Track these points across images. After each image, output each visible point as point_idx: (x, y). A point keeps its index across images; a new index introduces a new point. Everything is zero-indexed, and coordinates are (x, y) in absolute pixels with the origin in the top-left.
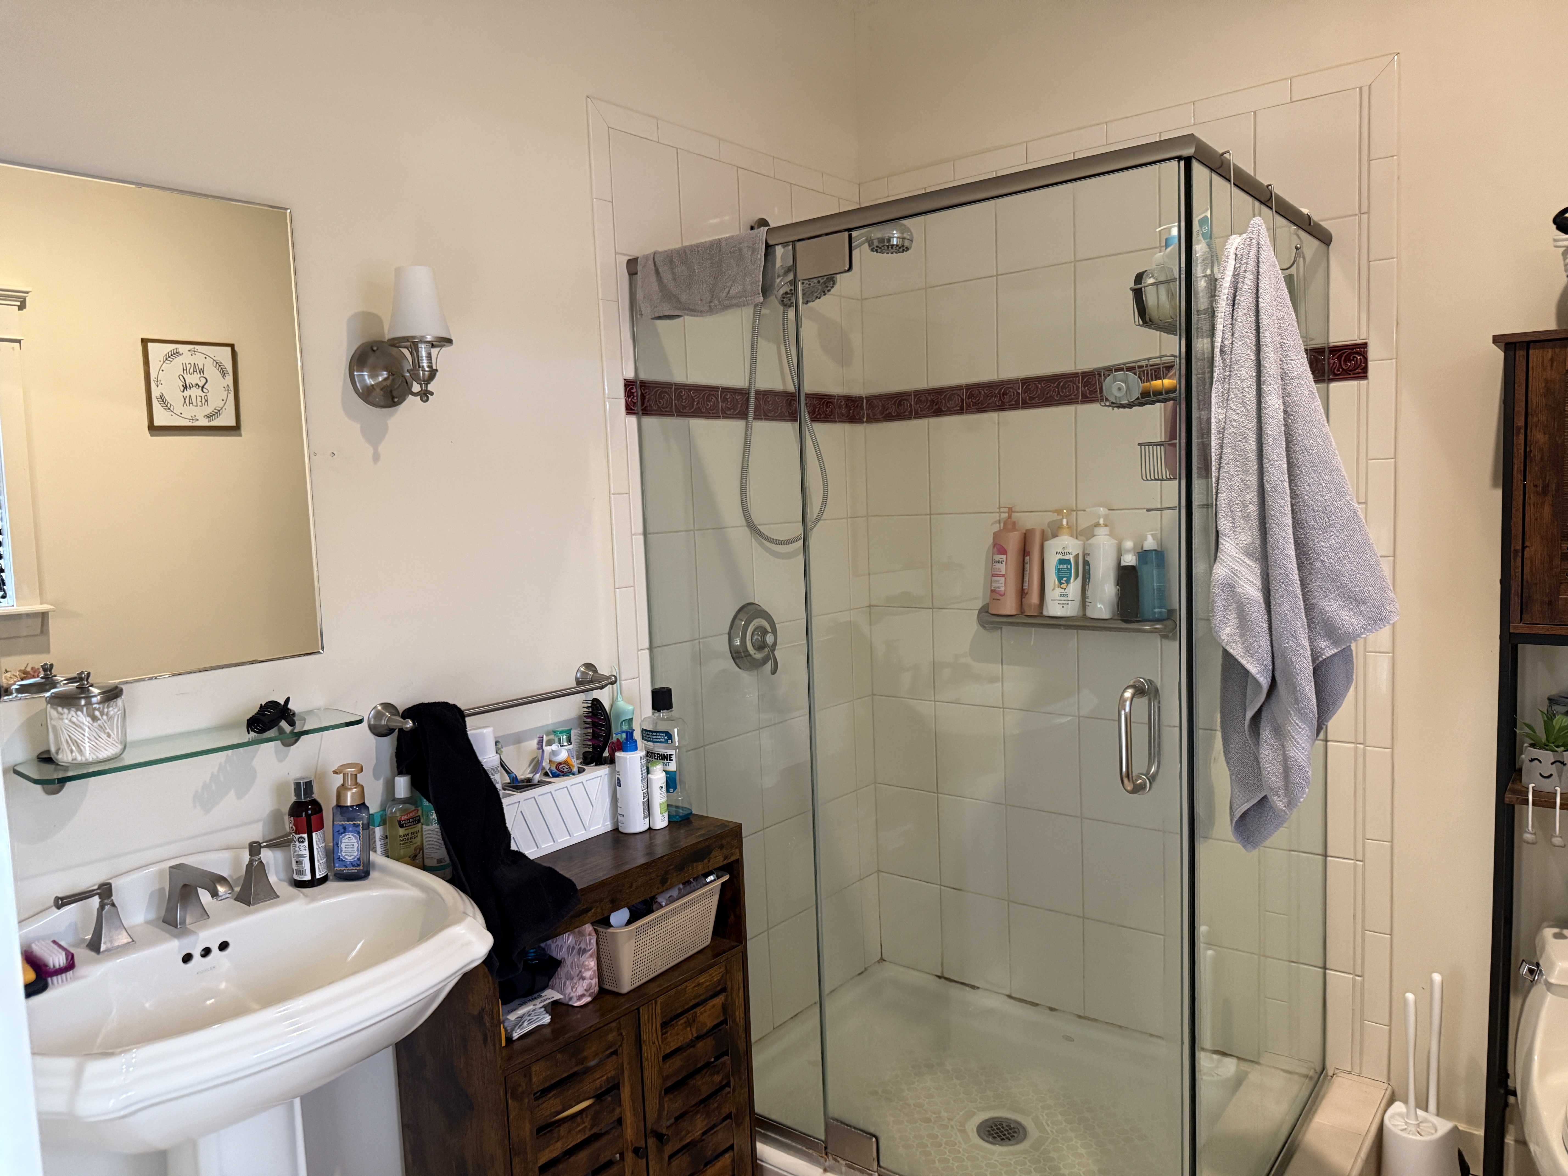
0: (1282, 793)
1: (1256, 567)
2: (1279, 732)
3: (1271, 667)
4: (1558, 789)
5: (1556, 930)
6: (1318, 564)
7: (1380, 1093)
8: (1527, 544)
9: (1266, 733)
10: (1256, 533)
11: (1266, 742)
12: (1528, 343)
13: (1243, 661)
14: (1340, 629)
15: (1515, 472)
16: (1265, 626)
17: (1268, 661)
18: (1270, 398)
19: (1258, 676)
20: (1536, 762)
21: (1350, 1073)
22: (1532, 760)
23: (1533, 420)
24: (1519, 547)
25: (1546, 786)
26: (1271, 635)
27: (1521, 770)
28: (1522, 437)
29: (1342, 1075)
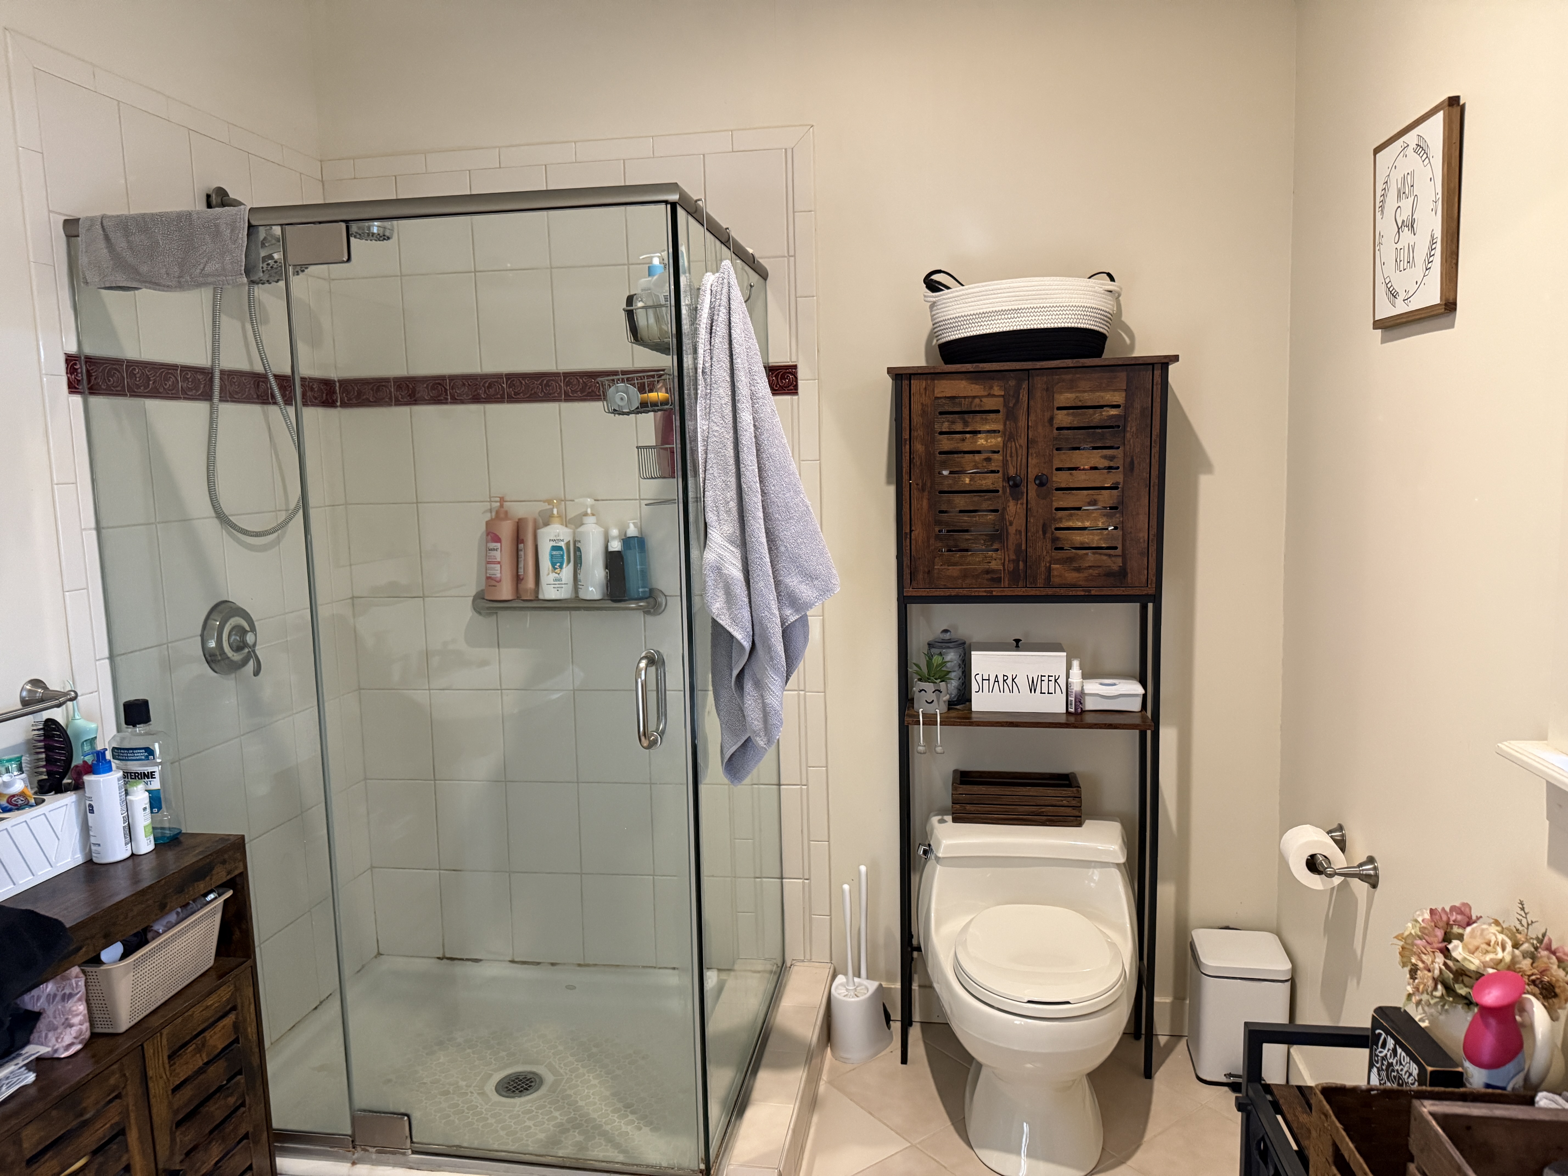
0: (762, 734)
1: (737, 552)
2: (759, 685)
3: (751, 633)
4: (938, 711)
5: (939, 817)
6: (783, 549)
7: (825, 972)
8: (913, 528)
9: (748, 686)
10: (737, 525)
11: (749, 694)
12: (911, 375)
13: (731, 630)
14: (800, 599)
15: (904, 474)
16: (746, 600)
17: (750, 629)
18: (744, 414)
19: (742, 641)
20: (923, 692)
21: (803, 961)
22: (921, 691)
23: (914, 434)
24: (908, 531)
25: (930, 709)
26: (751, 607)
27: (913, 699)
28: (908, 447)
29: (798, 964)
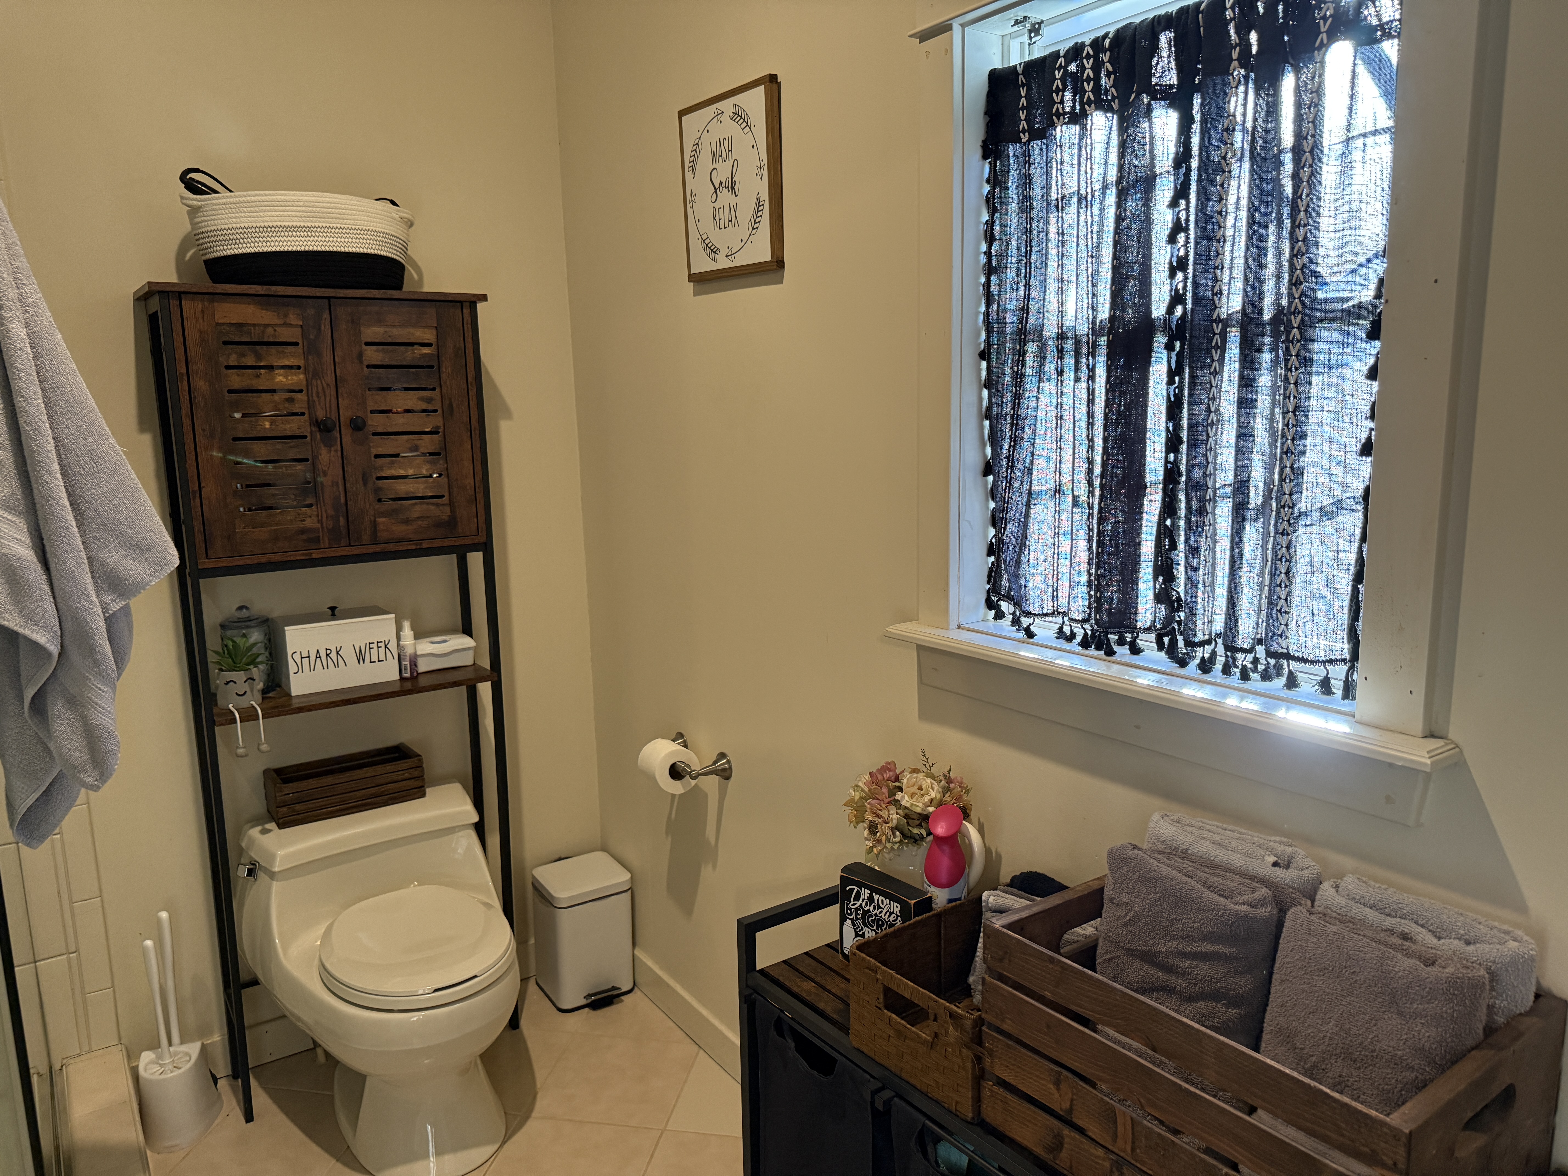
0: (88, 767)
1: (21, 524)
2: (74, 703)
3: (59, 633)
4: (253, 703)
5: (259, 828)
6: (91, 513)
7: (117, 1057)
8: (203, 485)
9: (56, 707)
10: (16, 484)
11: (59, 717)
12: (180, 293)
13: (26, 632)
14: (126, 579)
15: (183, 417)
16: (46, 587)
17: (57, 628)
19: (48, 645)
20: (232, 683)
21: (79, 1055)
22: (228, 683)
23: (193, 367)
24: (197, 488)
25: (244, 702)
26: (54, 598)
27: (215, 695)
28: (185, 383)
29: (72, 1061)
